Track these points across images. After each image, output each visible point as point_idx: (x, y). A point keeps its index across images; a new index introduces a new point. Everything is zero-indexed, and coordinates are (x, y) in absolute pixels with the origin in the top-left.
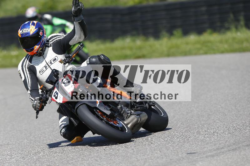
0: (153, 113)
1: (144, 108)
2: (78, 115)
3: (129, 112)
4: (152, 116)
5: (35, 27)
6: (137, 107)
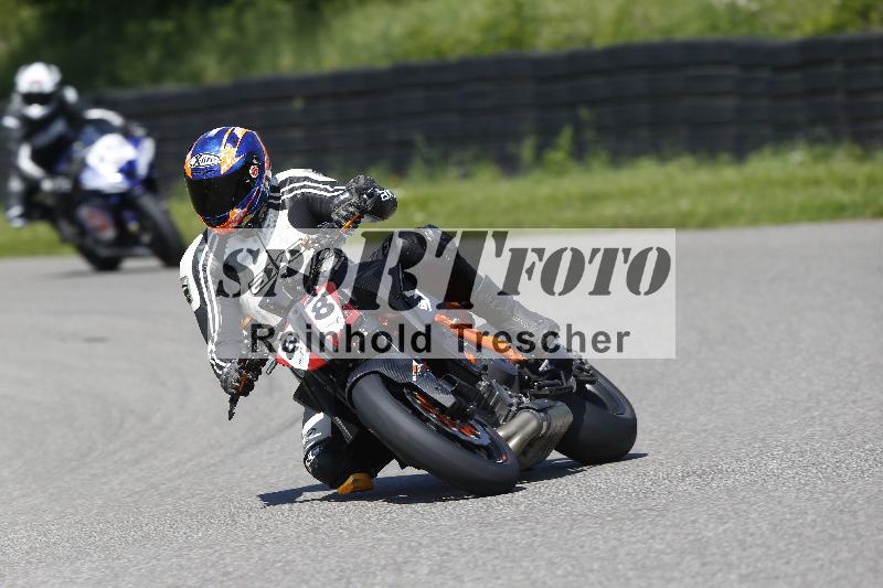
0: (589, 407)
1: (561, 390)
2: (353, 407)
3: (514, 400)
4: (585, 417)
5: (236, 149)
6: (541, 387)
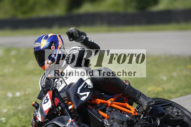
5: (46, 40)
6: (138, 125)
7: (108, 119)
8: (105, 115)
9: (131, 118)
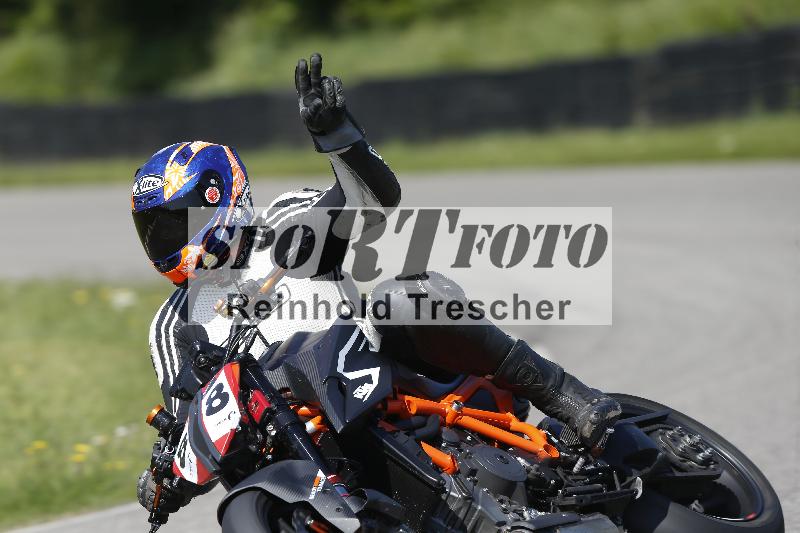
1: (601, 498)
5: (186, 167)
6: (567, 495)
7: (456, 473)
8: (444, 458)
9: (537, 470)
